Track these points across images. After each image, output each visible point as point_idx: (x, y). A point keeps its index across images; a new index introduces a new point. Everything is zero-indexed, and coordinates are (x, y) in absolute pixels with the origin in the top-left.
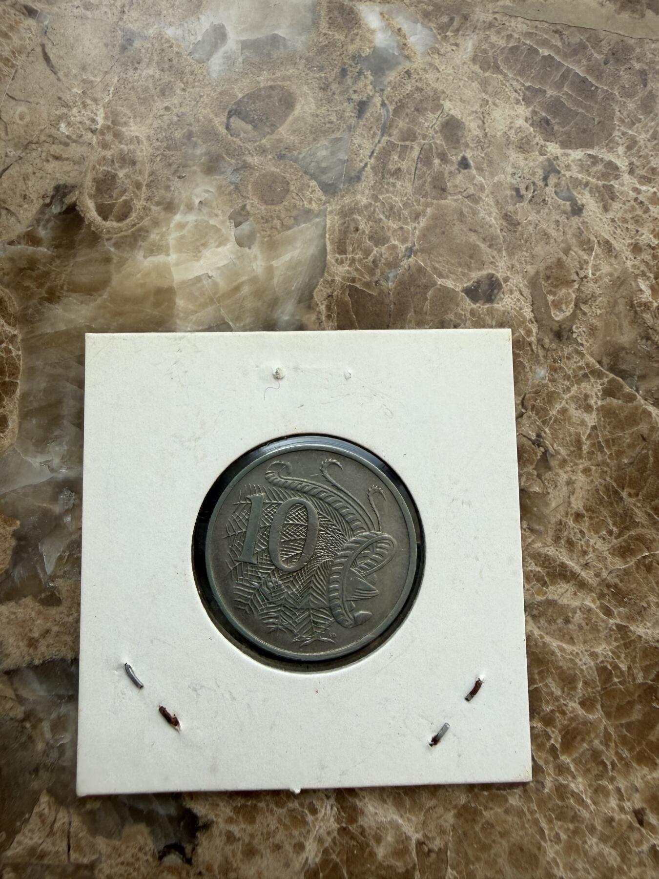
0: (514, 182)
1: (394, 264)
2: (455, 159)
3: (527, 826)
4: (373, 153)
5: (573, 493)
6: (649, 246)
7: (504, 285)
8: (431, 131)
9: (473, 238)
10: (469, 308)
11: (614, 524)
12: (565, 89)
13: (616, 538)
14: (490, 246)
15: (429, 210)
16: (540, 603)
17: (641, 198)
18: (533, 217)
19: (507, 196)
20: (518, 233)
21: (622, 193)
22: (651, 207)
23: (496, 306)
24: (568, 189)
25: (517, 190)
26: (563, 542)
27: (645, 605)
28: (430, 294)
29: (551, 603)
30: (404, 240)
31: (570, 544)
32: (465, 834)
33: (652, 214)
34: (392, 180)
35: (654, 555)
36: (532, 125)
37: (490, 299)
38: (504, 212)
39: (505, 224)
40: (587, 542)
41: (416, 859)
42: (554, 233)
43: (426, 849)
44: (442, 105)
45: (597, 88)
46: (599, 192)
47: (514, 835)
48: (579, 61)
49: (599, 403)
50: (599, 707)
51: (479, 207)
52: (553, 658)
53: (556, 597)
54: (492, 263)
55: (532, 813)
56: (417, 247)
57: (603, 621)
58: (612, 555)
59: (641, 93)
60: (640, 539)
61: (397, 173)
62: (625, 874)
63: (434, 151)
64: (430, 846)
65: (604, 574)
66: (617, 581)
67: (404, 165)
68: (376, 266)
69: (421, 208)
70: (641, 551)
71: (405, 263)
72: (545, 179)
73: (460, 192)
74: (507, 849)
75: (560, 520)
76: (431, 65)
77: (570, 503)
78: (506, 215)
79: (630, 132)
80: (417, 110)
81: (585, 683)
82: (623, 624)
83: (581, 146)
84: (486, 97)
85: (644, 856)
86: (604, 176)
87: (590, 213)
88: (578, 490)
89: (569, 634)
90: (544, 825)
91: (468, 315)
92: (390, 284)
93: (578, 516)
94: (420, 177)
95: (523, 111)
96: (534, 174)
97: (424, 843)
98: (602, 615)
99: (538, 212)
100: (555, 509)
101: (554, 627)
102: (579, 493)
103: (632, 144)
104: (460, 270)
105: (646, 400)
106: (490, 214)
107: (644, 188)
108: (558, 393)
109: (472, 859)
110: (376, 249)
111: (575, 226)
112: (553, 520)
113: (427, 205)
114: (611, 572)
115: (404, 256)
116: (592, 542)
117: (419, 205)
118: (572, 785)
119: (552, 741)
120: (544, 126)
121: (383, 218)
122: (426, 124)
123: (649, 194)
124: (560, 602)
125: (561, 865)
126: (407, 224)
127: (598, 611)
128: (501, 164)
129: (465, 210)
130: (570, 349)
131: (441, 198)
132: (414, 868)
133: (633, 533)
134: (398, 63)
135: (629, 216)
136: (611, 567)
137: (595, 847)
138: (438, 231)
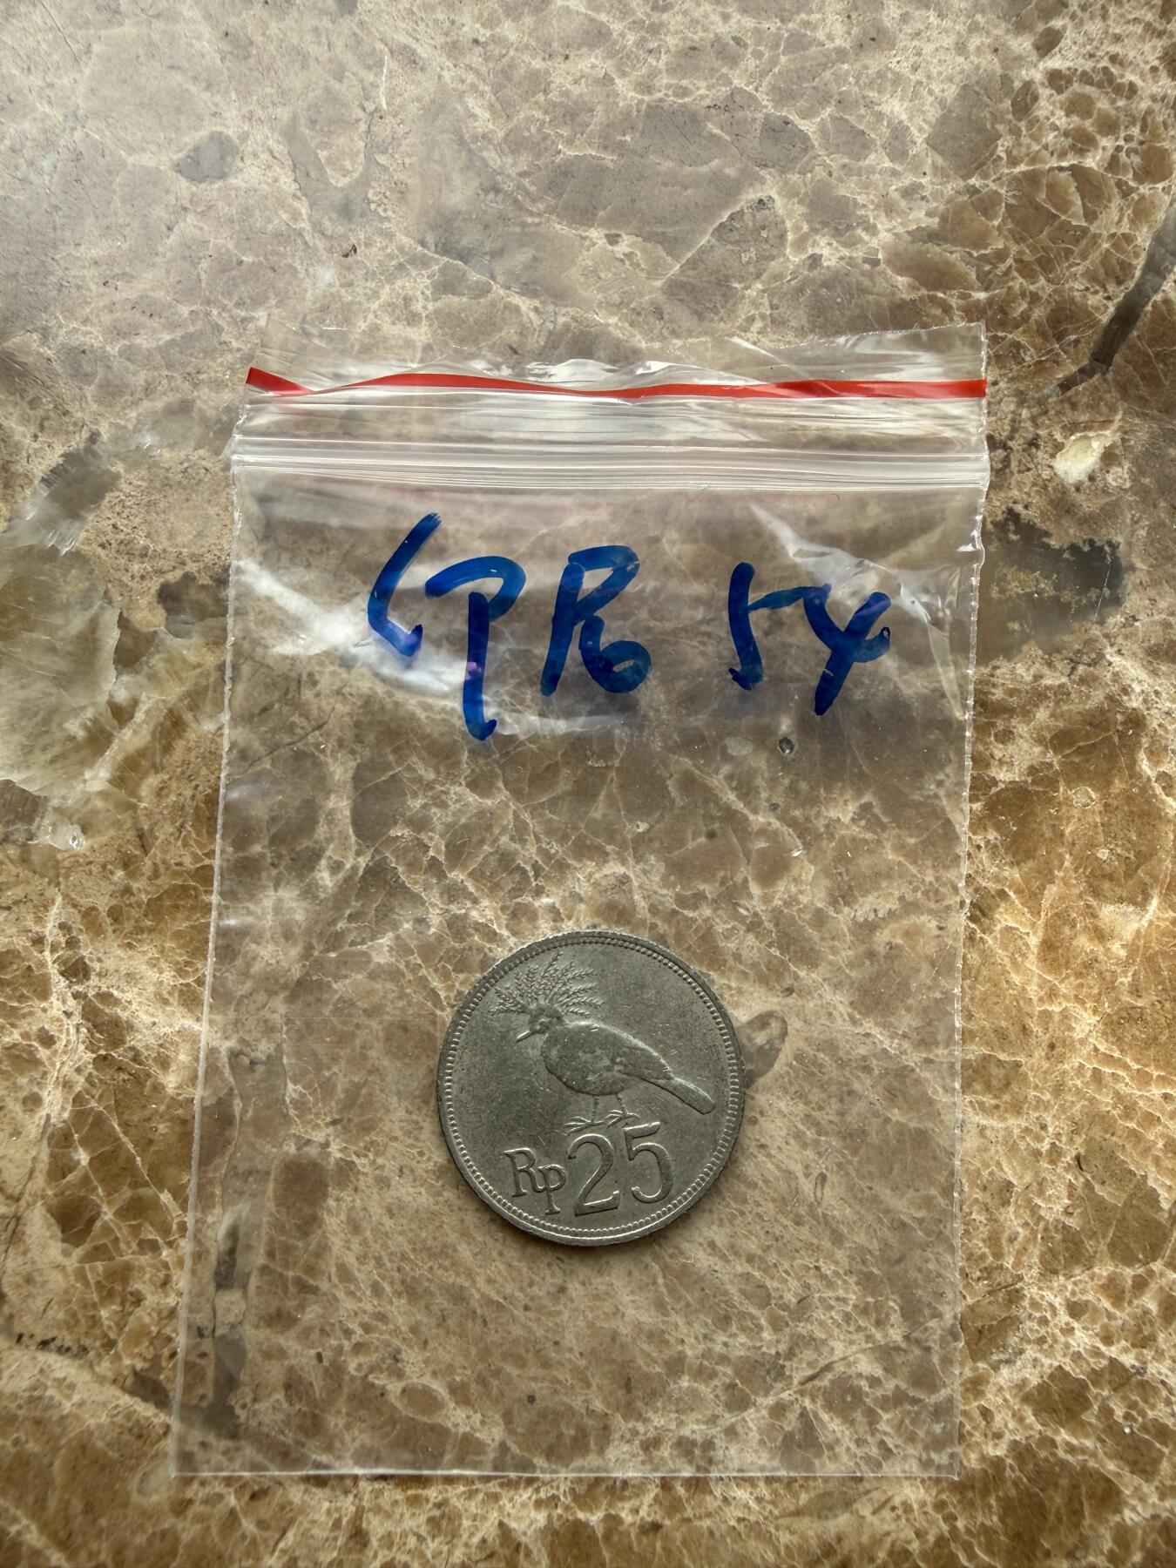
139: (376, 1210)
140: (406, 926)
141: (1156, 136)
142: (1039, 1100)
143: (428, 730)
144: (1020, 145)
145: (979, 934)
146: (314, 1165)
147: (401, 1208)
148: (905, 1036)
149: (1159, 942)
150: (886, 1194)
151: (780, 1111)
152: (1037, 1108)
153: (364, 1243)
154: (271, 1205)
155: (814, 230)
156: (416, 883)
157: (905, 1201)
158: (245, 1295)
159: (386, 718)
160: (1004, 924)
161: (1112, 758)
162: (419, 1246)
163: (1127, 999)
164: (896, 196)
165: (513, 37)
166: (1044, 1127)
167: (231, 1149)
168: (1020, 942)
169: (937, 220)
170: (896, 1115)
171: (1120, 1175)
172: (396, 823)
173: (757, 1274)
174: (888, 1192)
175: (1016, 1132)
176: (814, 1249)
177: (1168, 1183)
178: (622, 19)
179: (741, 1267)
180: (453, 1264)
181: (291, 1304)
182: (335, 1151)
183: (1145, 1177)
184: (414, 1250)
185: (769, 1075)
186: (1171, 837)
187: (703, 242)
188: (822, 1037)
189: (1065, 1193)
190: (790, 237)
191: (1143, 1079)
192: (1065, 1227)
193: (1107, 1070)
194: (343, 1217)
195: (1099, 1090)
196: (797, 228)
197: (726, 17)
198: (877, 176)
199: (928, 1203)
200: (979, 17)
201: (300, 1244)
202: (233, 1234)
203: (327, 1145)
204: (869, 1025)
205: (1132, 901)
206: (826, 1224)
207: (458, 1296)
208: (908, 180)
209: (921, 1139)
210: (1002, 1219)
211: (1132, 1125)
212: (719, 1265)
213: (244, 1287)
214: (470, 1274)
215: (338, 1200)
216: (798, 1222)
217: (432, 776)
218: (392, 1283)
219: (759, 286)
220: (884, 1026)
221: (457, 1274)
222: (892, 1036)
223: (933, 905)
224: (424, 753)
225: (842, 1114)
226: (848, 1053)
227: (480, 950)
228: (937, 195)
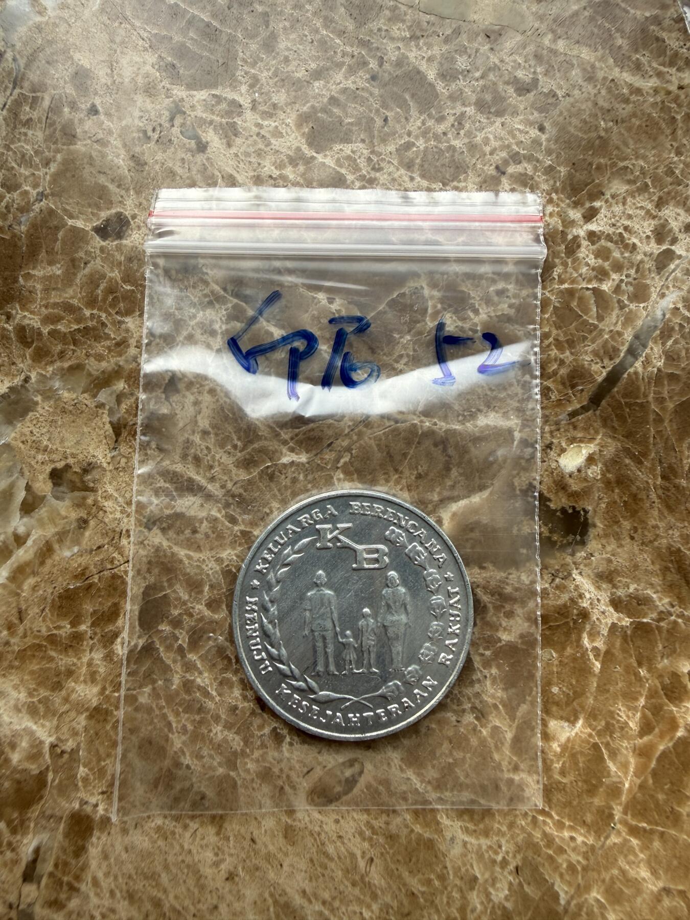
0: (141, 124)
1: (24, 209)
2: (84, 106)
3: (155, 721)
4: (4, 106)
5: (200, 413)
6: (271, 177)
7: (132, 222)
8: (62, 82)
9: (102, 180)
10: (98, 246)
11: (239, 439)
12: (191, 34)
13: (240, 452)
14: (119, 186)
15: (59, 157)
16: (169, 517)
17: (263, 132)
18: (159, 156)
19: (134, 139)
20: (145, 173)
21: (244, 129)
22: (273, 141)
23: (124, 242)
24: (193, 128)
25: (145, 132)
26: (190, 458)
27: (268, 511)
28: (60, 235)
29: (179, 516)
30: (35, 186)
31: (197, 460)
32: (97, 734)
33: (272, 147)
34: (23, 130)
35: (276, 465)
36: (158, 70)
37: (119, 236)
38: (132, 153)
39: (132, 164)
40: (213, 457)
41: (49, 761)
42: (179, 171)
43: (59, 751)
44: (71, 58)
45: (221, 31)
46: (223, 129)
47: (143, 730)
48: (205, 7)
49: (224, 327)
50: (224, 607)
51: (107, 150)
52: (181, 566)
53: (184, 510)
54: (120, 202)
55: (161, 708)
56: (48, 191)
57: (229, 529)
58: (237, 467)
59: (264, 33)
60: (262, 451)
61: (28, 123)
62: (248, 756)
63: (64, 100)
64: (63, 748)
65: (229, 485)
66: (241, 491)
67: (35, 115)
68: (9, 212)
69: (52, 154)
70: (264, 461)
71: (36, 207)
72: (172, 119)
73: (90, 138)
74: (137, 744)
75: (188, 439)
76: (61, 18)
77: (196, 422)
78: (133, 156)
79: (253, 71)
80: (48, 63)
81: (211, 586)
82: (248, 529)
83: (206, 87)
84: (115, 46)
85: (266, 738)
86: (229, 113)
87: (215, 150)
88: (204, 410)
89: (196, 542)
90: (171, 718)
91: (98, 252)
92: (22, 227)
93: (205, 433)
94: (51, 125)
95: (151, 58)
96: (160, 116)
97: (56, 746)
98: (227, 523)
99: (165, 151)
100: (183, 429)
101: (182, 537)
102: (206, 412)
103: (254, 83)
104: (90, 210)
105: (268, 321)
106: (118, 156)
107: (266, 123)
108: (185, 321)
109: (103, 756)
110: (8, 195)
111: (199, 163)
112: (181, 439)
113: (58, 151)
114: (235, 483)
115: (37, 200)
116: (217, 457)
117: (49, 151)
118: (199, 680)
119: (180, 642)
120: (171, 70)
121: (16, 166)
122: (56, 76)
123: (271, 129)
124: (187, 514)
125: (188, 754)
126: (39, 170)
127: (223, 519)
128: (129, 109)
129: (94, 154)
130: (196, 278)
131: (71, 144)
132: (47, 768)
133: (256, 445)
134: (29, 19)
135: (252, 149)
136: (235, 479)
137: (219, 734)
138: (68, 175)
139: (119, 847)
140: (160, 682)
141: (643, 276)
142: (499, 830)
143: (188, 570)
144: (566, 272)
145: (479, 728)
146: (88, 817)
147: (133, 848)
148: (429, 782)
149: (580, 746)
150: (406, 874)
151: (353, 817)
152: (497, 835)
153: (109, 866)
154: (60, 836)
155: (445, 309)
156: (169, 658)
157: (416, 880)
158: (39, 887)
159: (166, 561)
160: (494, 723)
161: (568, 634)
162: (139, 871)
163: (557, 777)
164: (493, 294)
165: (291, 177)
166: (500, 847)
167: (43, 802)
168: (501, 735)
169: (513, 311)
170: (418, 829)
171: (539, 881)
172: (163, 622)
173: (327, 912)
174: (407, 873)
175: (484, 847)
176: (360, 902)
177: (566, 889)
178: (354, 173)
179: (318, 907)
180: (157, 885)
181: (63, 896)
182: (101, 809)
183: (553, 884)
184: (136, 873)
185: (350, 795)
186: (595, 685)
187: (381, 308)
188: (383, 777)
189: (506, 886)
190: (430, 311)
191: (560, 825)
192: (504, 908)
193: (541, 818)
194: (100, 849)
195: (534, 830)
196: (435, 307)
197: (412, 179)
198: (484, 281)
199: (429, 882)
200: (554, 196)
201: (73, 862)
202: (37, 851)
203: (96, 805)
204: (410, 774)
205: (568, 720)
206: (370, 887)
207: (157, 904)
208: (501, 285)
209: (430, 845)
210: (469, 897)
211: (551, 852)
212: (306, 904)
213: (39, 883)
214: (165, 891)
215: (99, 838)
216: (354, 884)
217: (186, 597)
218: (121, 892)
219: (409, 338)
220: (418, 775)
221: (159, 891)
222: (422, 782)
223: (455, 707)
224: (184, 585)
225: (387, 823)
226: (396, 788)
227: (199, 701)
228: (516, 296)
